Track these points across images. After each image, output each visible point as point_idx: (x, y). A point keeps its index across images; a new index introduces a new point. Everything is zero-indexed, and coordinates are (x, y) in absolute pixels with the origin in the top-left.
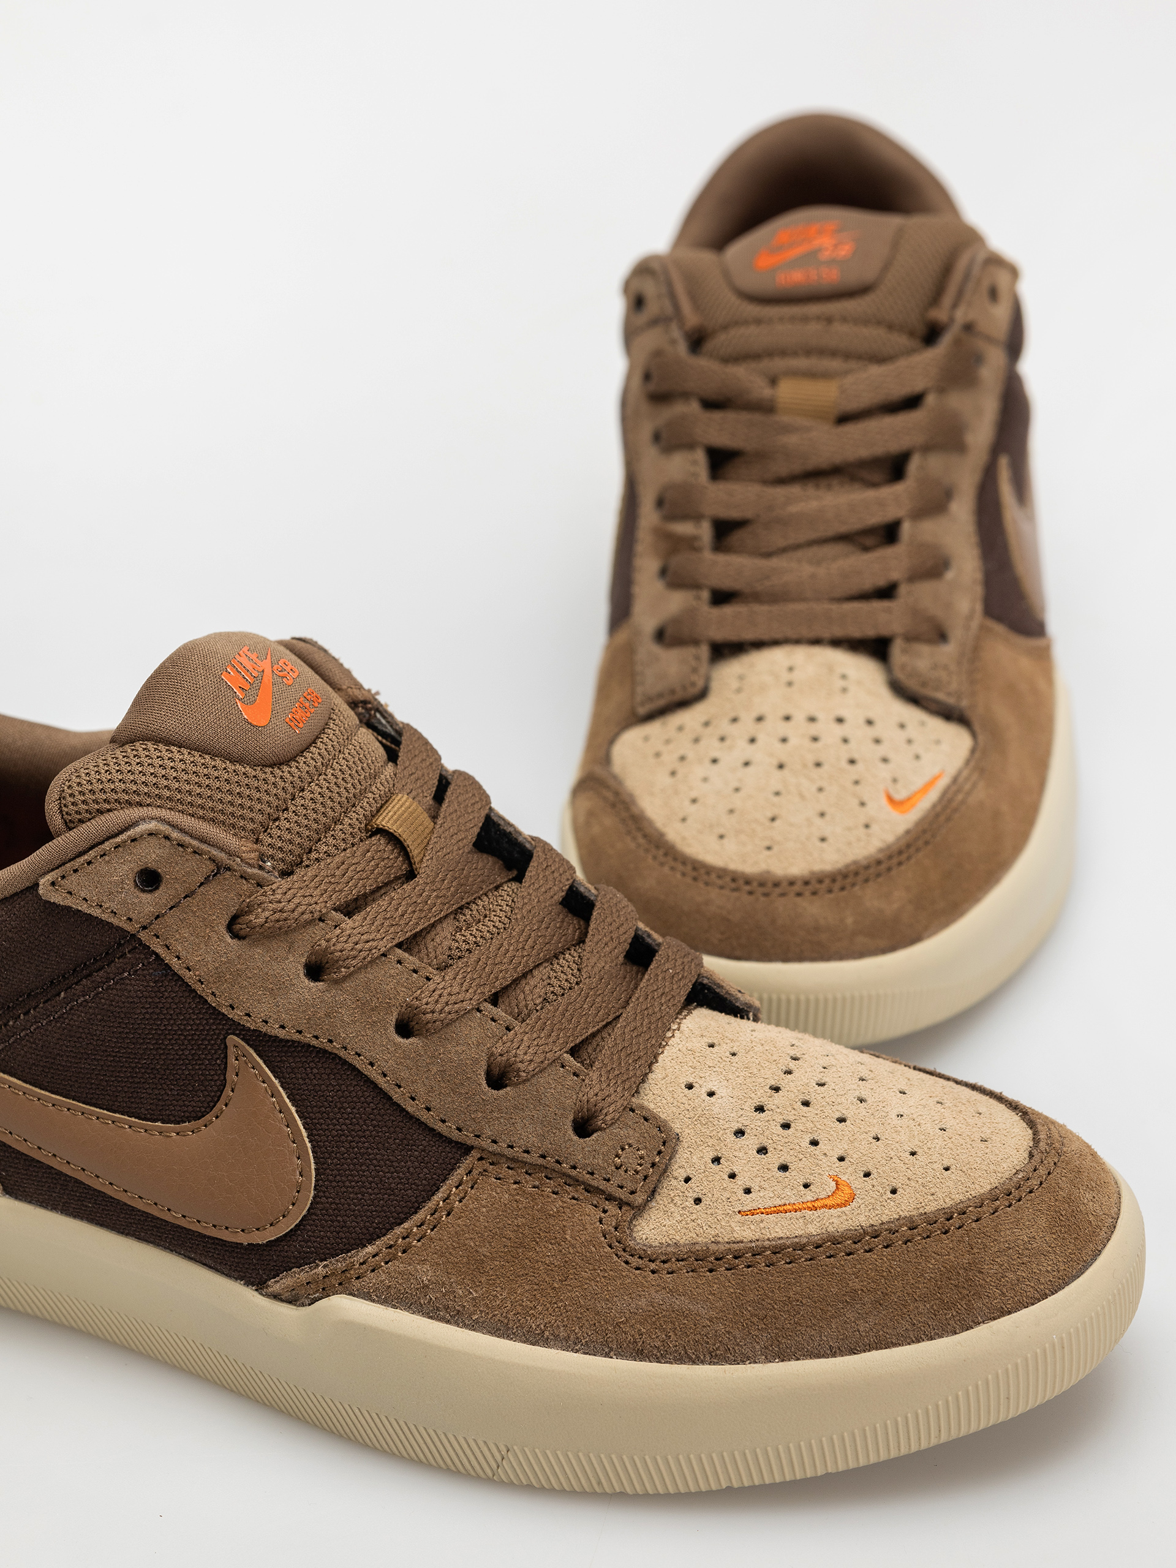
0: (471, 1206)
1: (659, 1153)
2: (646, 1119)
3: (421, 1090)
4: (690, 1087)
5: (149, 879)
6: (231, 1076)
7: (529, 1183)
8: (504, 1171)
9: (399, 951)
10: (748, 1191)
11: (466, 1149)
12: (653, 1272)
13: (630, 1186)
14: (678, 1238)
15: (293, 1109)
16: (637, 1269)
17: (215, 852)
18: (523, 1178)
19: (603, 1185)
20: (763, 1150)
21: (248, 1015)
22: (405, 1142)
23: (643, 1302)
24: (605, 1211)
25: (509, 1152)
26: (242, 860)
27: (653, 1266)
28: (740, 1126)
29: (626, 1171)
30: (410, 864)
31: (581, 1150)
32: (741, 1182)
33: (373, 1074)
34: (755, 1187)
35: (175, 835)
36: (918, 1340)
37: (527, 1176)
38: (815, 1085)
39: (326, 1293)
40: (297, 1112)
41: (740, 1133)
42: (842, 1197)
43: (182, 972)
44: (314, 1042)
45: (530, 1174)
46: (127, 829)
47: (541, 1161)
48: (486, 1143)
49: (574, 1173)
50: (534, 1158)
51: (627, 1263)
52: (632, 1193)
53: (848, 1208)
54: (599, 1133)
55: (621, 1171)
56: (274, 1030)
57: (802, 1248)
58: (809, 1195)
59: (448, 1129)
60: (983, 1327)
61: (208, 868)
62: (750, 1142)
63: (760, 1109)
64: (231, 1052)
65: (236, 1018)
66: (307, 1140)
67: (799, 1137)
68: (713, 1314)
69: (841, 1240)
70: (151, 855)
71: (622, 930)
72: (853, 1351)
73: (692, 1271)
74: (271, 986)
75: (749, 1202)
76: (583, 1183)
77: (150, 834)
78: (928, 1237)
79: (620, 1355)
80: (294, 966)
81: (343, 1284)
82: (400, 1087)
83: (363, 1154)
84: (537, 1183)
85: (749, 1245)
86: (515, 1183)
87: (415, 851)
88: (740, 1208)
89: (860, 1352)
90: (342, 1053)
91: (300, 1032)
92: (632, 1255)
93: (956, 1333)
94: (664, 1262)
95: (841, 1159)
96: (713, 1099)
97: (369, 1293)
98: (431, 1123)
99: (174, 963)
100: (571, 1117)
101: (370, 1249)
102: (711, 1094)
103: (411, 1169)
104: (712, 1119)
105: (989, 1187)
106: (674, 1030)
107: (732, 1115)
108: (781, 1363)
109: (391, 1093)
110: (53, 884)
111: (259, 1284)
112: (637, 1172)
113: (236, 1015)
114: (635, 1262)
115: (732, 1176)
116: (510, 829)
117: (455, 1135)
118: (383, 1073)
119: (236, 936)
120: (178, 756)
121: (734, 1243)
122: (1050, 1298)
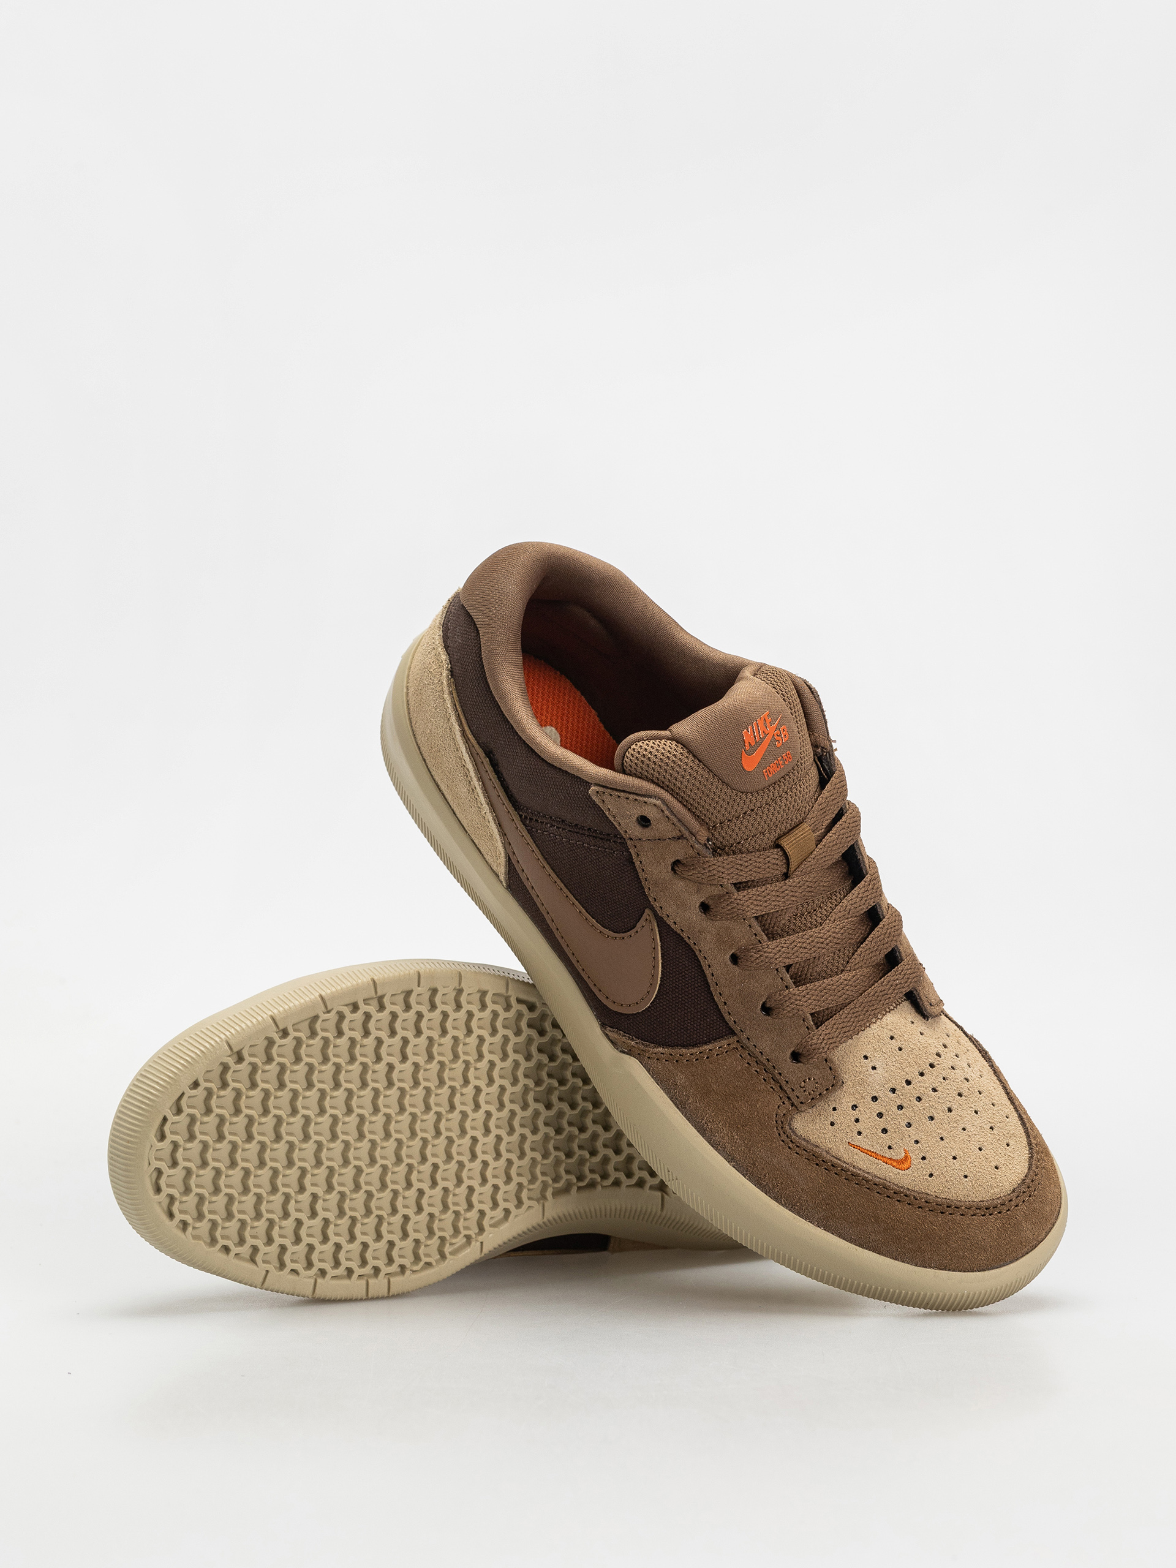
0: (720, 1061)
1: (827, 1089)
2: (831, 1068)
3: (726, 992)
4: (866, 1057)
5: (644, 821)
6: (639, 925)
7: (755, 1068)
8: (745, 1054)
9: (753, 920)
10: (859, 1133)
11: (733, 1033)
12: (790, 1148)
13: (802, 1099)
14: (811, 1138)
15: (660, 962)
16: (783, 1141)
17: (683, 829)
18: (753, 1064)
19: (789, 1091)
20: (880, 1115)
21: (661, 908)
22: (706, 1011)
23: (775, 1160)
24: (784, 1103)
25: (752, 1048)
26: (696, 839)
27: (791, 1145)
28: (877, 1095)
29: (805, 1091)
30: (788, 870)
31: (789, 1069)
32: (859, 1126)
33: (708, 972)
34: (864, 1134)
35: (667, 812)
36: (896, 1259)
37: (756, 1064)
38: (930, 1089)
39: (630, 1053)
40: (662, 963)
41: (875, 1099)
42: (903, 1163)
43: (639, 870)
44: (686, 939)
45: (757, 1063)
46: (645, 796)
47: (765, 1062)
48: (743, 1037)
49: (778, 1077)
50: (763, 1059)
51: (779, 1135)
52: (802, 1103)
53: (903, 1172)
54: (802, 1065)
55: (802, 1090)
56: (670, 922)
57: (868, 1181)
58: (888, 1154)
59: (730, 1020)
60: (931, 1270)
61: (676, 834)
62: (877, 1107)
63: (893, 1090)
64: (645, 916)
65: (654, 906)
66: (659, 979)
67: (903, 1117)
68: (805, 1187)
69: (888, 1188)
70: (651, 813)
71: (885, 946)
72: (860, 1246)
73: (808, 1159)
74: (679, 903)
75: (858, 1140)
76: (780, 1084)
77: (655, 805)
78: (932, 1210)
79: (750, 1179)
80: (696, 901)
81: (640, 1057)
82: (717, 985)
83: (682, 1004)
84: (758, 1070)
85: (842, 1164)
86: (748, 1063)
87: (793, 864)
88: (850, 1141)
89: (865, 1248)
90: (697, 953)
91: (682, 931)
92: (784, 1133)
93: (916, 1266)
94: (798, 1146)
95: (917, 1142)
96: (873, 1072)
97: (650, 1069)
98: (723, 1011)
99: (637, 864)
100: (792, 1049)
101: (661, 1049)
102: (874, 1068)
103: (702, 1026)
104: (865, 1083)
105: (980, 1199)
106: (879, 1018)
107: (877, 1087)
108: (824, 1231)
109: (711, 986)
110: (598, 792)
111: (603, 1025)
112: (810, 1094)
113: (656, 905)
114: (784, 1137)
115: (857, 1121)
116: (860, 857)
117: (731, 1024)
118: (712, 973)
119: (673, 869)
120: (696, 768)
121: (836, 1158)
122: (974, 1273)
